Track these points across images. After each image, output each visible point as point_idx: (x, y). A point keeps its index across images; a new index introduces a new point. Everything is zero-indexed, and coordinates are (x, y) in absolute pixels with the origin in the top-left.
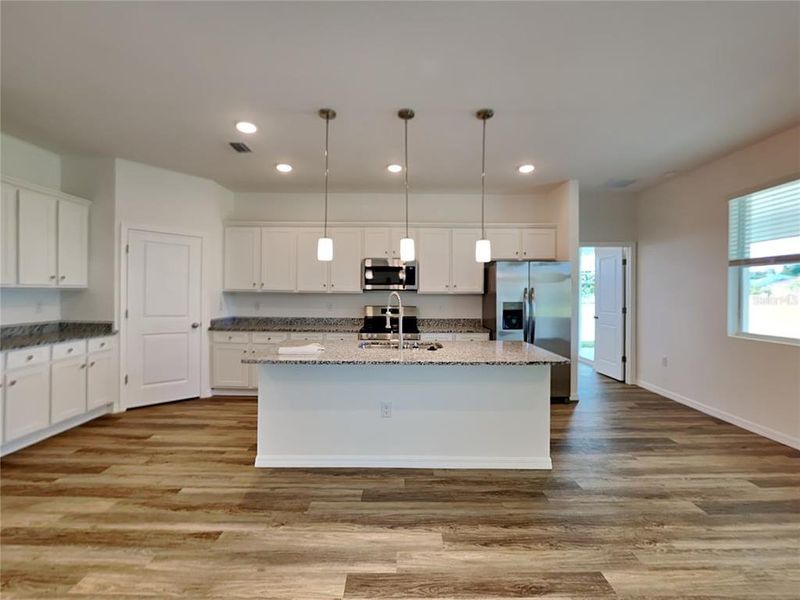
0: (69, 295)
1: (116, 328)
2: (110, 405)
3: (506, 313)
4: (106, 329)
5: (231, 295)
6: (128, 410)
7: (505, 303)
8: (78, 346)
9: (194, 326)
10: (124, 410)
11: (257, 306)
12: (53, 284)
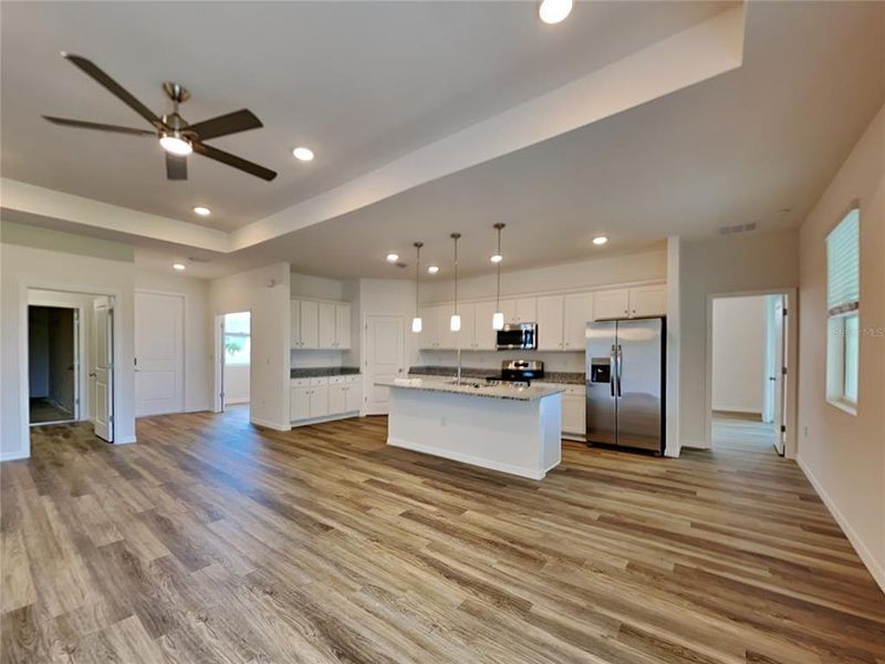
0: (344, 352)
1: (361, 370)
2: (358, 412)
3: (594, 368)
4: (356, 371)
5: (425, 352)
6: (368, 416)
7: (593, 359)
8: (342, 379)
9: (400, 371)
10: (364, 415)
11: (440, 359)
12: (334, 348)
